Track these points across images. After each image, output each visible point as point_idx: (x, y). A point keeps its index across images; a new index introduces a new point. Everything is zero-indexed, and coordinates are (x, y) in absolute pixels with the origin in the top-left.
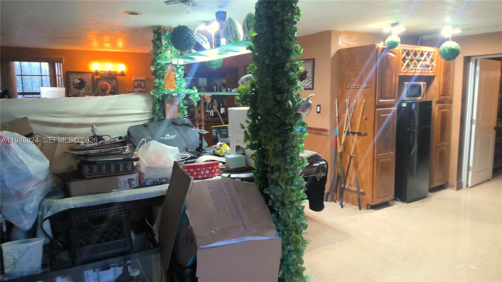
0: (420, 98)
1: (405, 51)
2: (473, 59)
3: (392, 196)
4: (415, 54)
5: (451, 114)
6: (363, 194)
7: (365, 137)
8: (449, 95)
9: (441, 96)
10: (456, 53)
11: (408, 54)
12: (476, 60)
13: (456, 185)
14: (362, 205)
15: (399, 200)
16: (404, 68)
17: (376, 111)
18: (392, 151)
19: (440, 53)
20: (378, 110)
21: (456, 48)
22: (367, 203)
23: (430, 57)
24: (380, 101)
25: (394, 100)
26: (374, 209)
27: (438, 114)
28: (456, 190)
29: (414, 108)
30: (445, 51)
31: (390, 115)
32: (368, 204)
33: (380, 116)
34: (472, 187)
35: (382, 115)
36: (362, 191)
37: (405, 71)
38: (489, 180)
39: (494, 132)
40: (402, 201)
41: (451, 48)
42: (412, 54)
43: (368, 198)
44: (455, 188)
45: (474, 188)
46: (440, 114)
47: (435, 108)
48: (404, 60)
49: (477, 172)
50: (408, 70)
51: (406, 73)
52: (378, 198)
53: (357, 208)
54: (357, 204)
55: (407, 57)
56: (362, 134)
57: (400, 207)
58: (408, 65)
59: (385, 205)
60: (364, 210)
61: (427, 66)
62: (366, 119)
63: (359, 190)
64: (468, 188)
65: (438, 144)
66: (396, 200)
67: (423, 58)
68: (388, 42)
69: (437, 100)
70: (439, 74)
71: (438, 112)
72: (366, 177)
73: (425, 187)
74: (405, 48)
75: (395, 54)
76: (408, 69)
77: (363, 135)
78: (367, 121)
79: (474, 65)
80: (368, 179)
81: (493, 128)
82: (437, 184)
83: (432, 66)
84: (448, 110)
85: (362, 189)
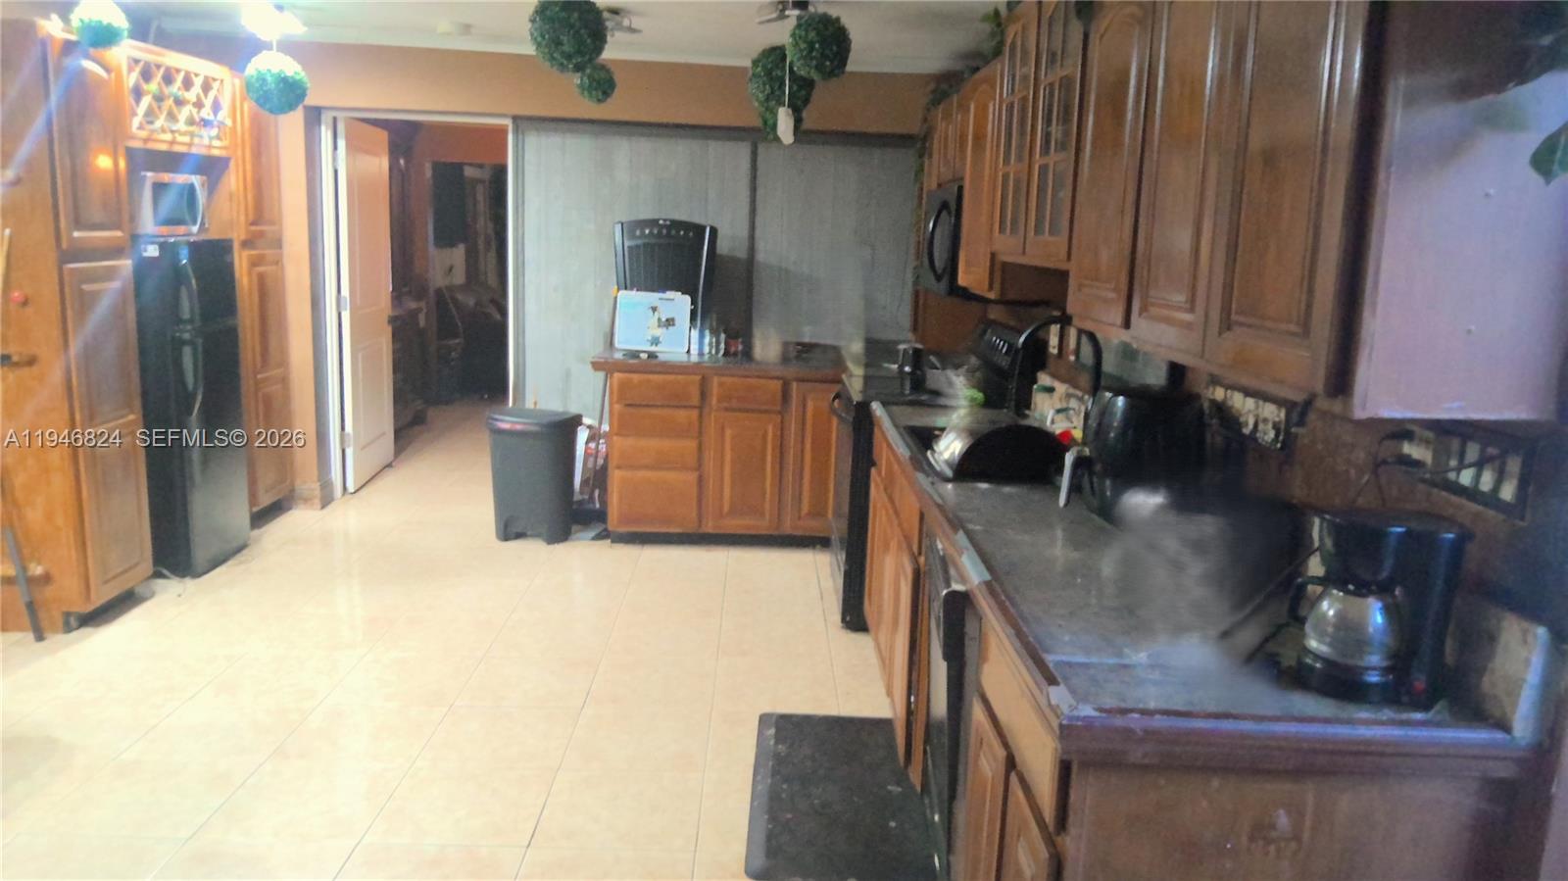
0: (195, 229)
1: (137, 61)
2: (327, 118)
3: (147, 566)
4: (168, 79)
5: (280, 280)
6: (47, 578)
7: (25, 372)
8: (272, 223)
9: (253, 224)
10: (299, 92)
11: (147, 75)
12: (335, 119)
13: (318, 492)
14: (44, 624)
15: (165, 572)
16: (141, 123)
17: (65, 273)
18: (132, 412)
19: (248, 86)
20: (72, 269)
21: (298, 77)
22: (65, 609)
23: (212, 94)
24: (76, 234)
25: (119, 234)
26: (92, 626)
27: (250, 281)
28: (319, 507)
29: (184, 262)
30: (262, 80)
31: (116, 285)
32: (67, 615)
33: (81, 291)
34: (355, 492)
35: (85, 287)
36: (37, 570)
37: (143, 134)
38: (389, 465)
39: (389, 330)
40: (177, 575)
41: (283, 76)
42: (159, 75)
43: (68, 591)
44: (317, 501)
45: (363, 492)
46: (255, 279)
47: (240, 261)
48: (138, 93)
49: (364, 448)
50: (153, 131)
51: (146, 140)
52: (106, 582)
53: (31, 636)
54: (26, 620)
55: (145, 87)
56: (15, 358)
57: (180, 596)
58: (150, 115)
59: (126, 601)
60: (56, 639)
61: (205, 123)
62: (25, 303)
63: (25, 569)
64: (348, 497)
65: (259, 376)
66: (158, 575)
67: (191, 96)
68: (82, 21)
69: (243, 237)
70: (239, 153)
71: (250, 274)
72: (49, 517)
73: (239, 513)
74: (138, 55)
75: (108, 70)
76: (151, 127)
77: (17, 365)
78: (29, 310)
79: (330, 134)
80: (60, 521)
81: (385, 319)
82: (265, 500)
83: (221, 124)
84: (274, 268)
85: (39, 564)
